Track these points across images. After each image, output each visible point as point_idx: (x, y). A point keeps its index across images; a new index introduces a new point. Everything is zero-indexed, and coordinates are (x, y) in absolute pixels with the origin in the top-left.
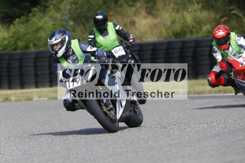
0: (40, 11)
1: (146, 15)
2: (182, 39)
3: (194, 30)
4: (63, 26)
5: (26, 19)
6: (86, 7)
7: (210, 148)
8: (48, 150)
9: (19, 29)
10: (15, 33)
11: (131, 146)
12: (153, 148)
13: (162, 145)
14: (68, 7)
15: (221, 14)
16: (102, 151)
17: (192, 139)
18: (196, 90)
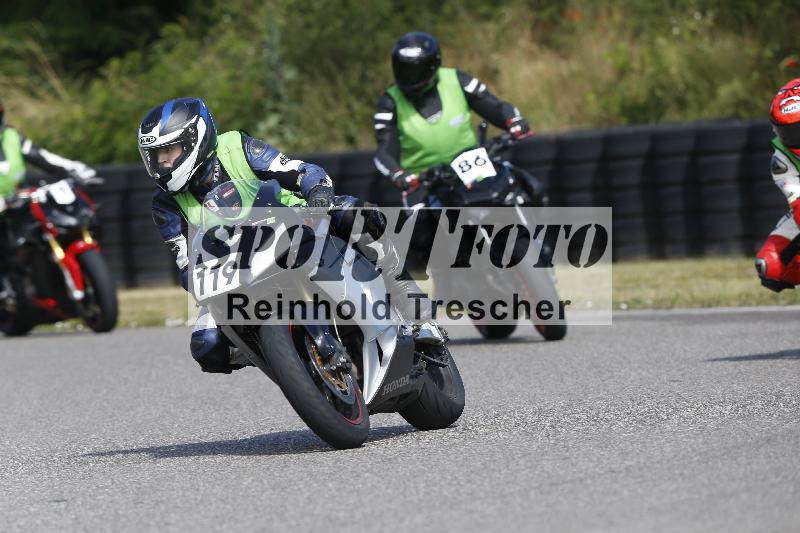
0: (189, 35)
1: (535, 48)
2: (652, 126)
3: (690, 96)
4: (262, 83)
5: (144, 59)
6: (339, 23)
7: (744, 484)
8: (213, 487)
9: (120, 92)
10: (106, 106)
11: (484, 475)
12: (556, 484)
13: (586, 474)
14: (280, 21)
15: (777, 47)
16: (389, 491)
17: (683, 452)
18: (697, 292)
